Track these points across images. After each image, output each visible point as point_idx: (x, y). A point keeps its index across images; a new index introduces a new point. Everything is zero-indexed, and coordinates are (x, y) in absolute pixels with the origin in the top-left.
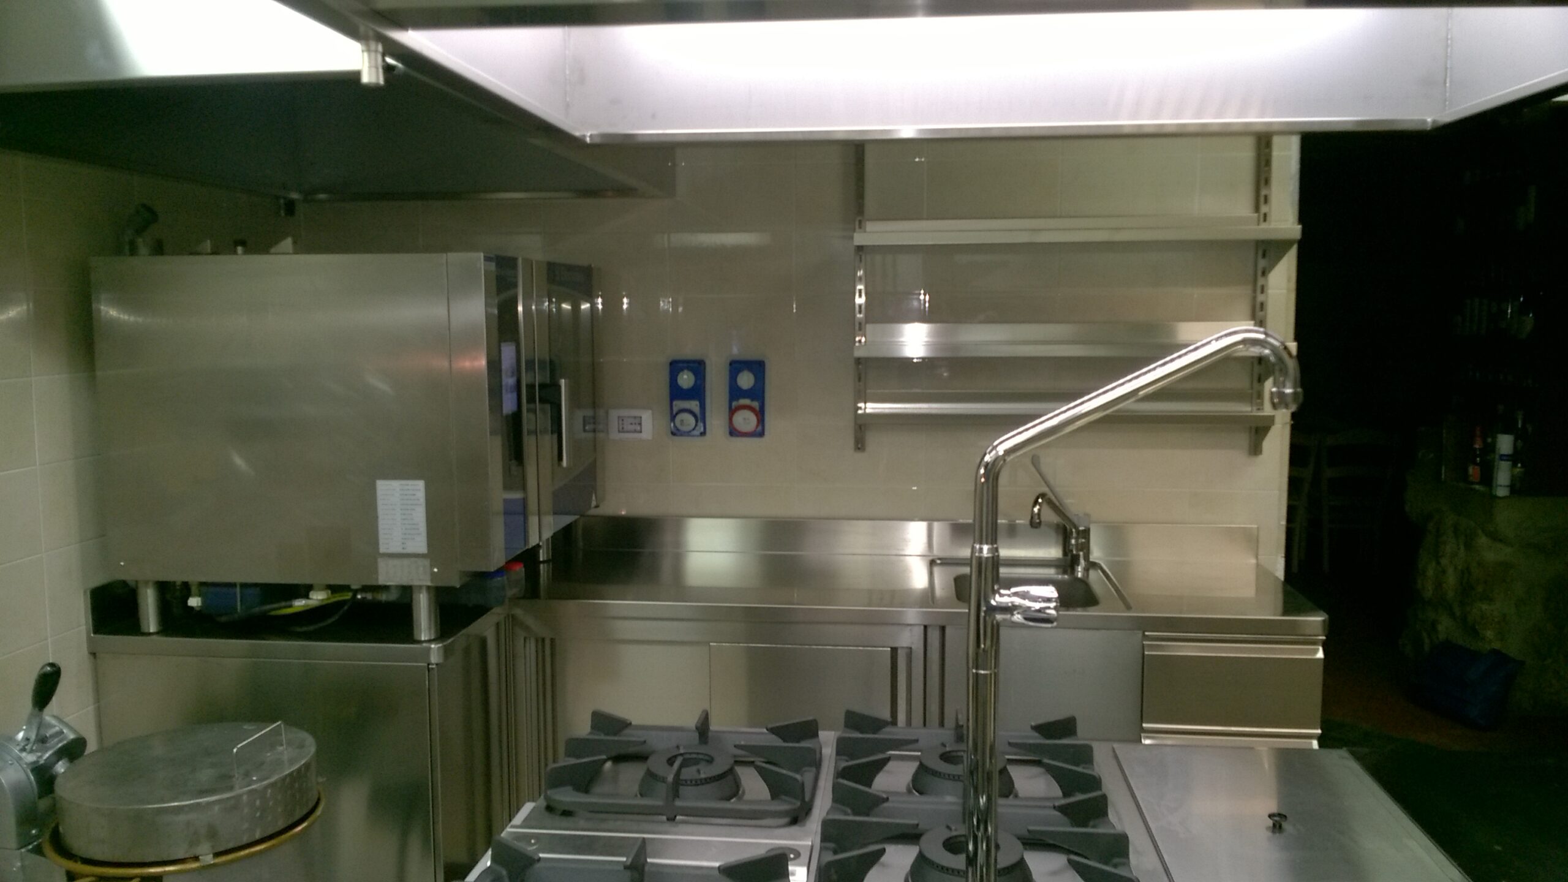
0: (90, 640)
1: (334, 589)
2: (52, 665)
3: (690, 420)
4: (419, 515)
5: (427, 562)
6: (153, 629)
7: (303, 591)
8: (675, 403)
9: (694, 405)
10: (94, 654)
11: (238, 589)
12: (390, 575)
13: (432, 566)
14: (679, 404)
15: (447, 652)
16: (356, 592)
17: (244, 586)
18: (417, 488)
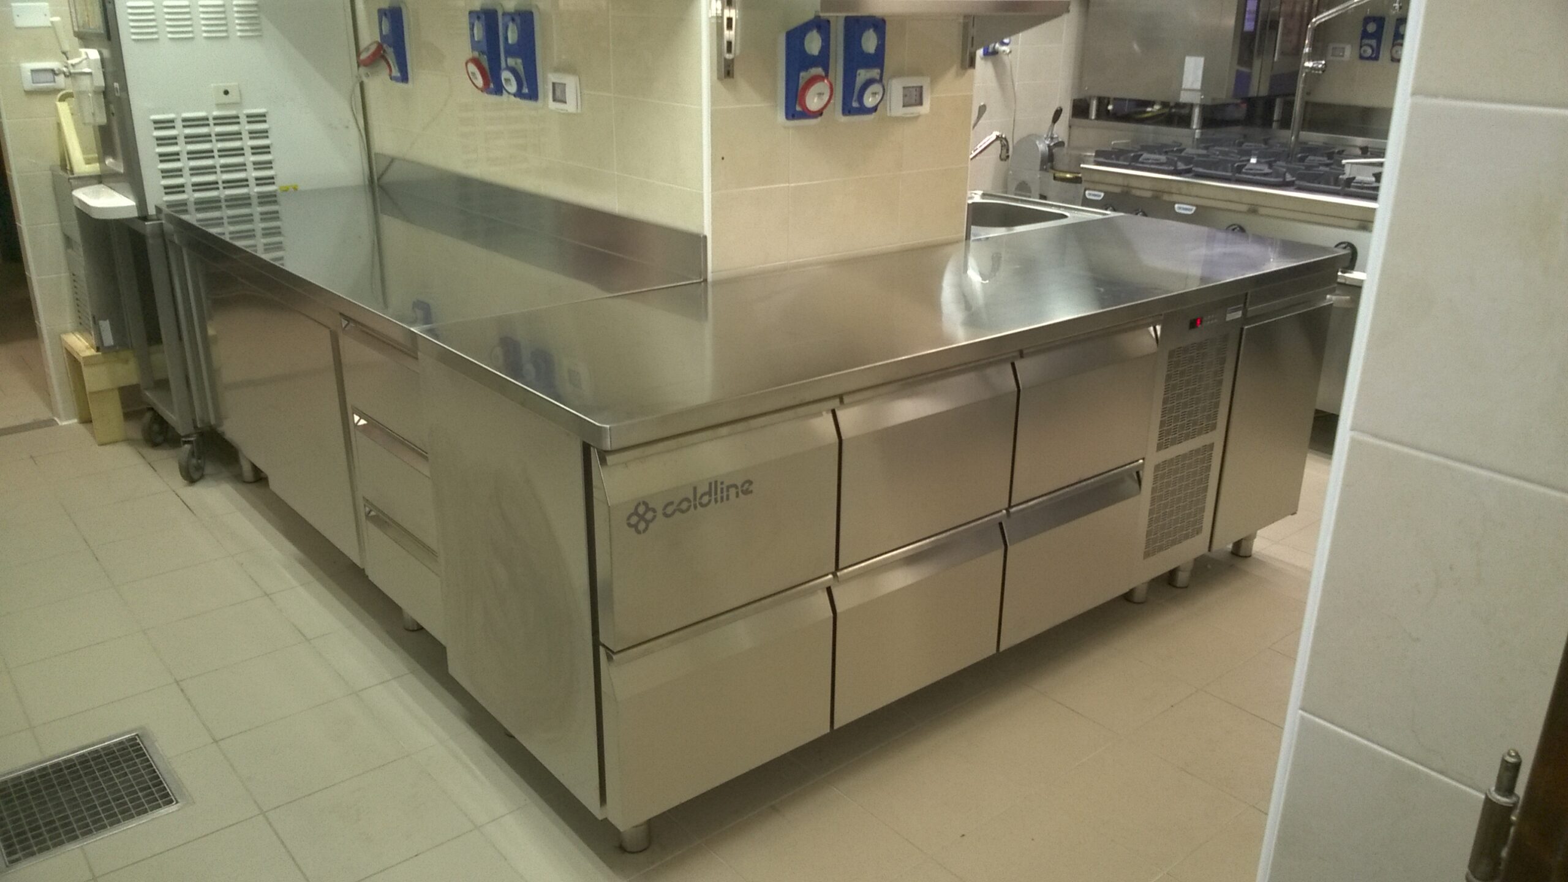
0: (1070, 121)
1: (1165, 105)
2: (1060, 107)
3: (1369, 51)
4: (1200, 73)
5: (1200, 93)
6: (1093, 117)
7: (1151, 104)
8: (1363, 41)
9: (1373, 42)
10: (1070, 127)
11: (1127, 102)
12: (1184, 98)
13: (1201, 95)
14: (1366, 41)
15: (1202, 134)
16: (1172, 107)
17: (1130, 100)
18: (1201, 61)
